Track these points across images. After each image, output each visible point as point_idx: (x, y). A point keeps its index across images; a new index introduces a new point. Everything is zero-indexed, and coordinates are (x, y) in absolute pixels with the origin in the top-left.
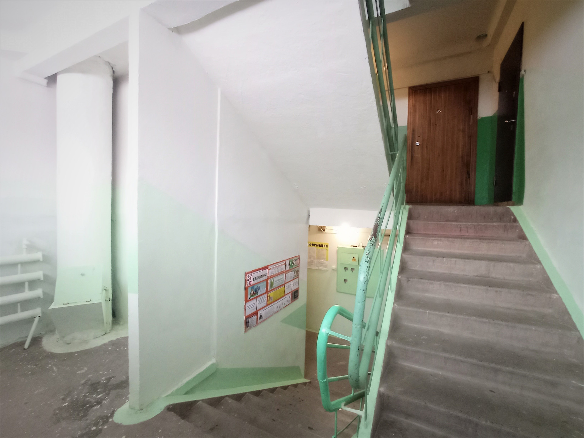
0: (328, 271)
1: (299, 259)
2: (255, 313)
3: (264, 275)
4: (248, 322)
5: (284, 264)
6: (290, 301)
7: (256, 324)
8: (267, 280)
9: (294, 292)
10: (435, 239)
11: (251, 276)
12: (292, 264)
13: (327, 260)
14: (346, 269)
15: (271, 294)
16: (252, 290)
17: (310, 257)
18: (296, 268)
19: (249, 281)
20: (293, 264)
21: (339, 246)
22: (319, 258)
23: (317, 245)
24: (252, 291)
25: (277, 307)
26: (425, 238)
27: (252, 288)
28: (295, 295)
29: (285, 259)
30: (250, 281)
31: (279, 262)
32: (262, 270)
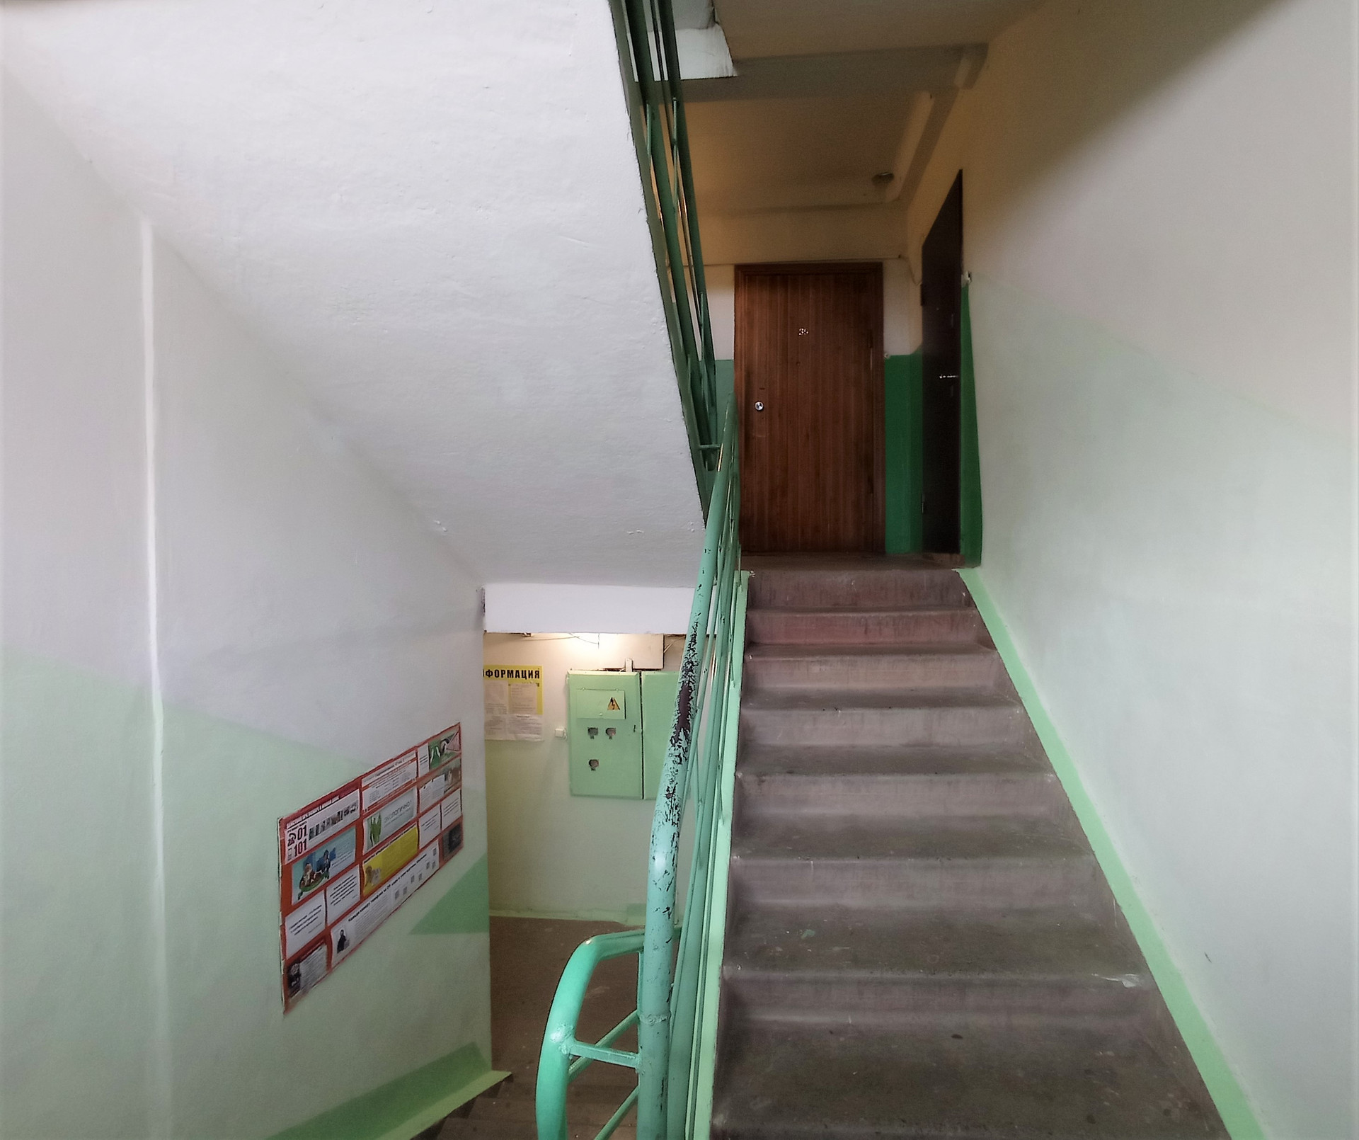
0: (544, 741)
1: (459, 732)
2: (324, 938)
3: (347, 812)
4: (298, 975)
5: (412, 760)
6: (437, 863)
7: (326, 973)
8: (358, 824)
9: (447, 832)
10: (814, 659)
11: (303, 826)
12: (439, 754)
13: (539, 712)
14: (592, 731)
15: (375, 862)
16: (306, 870)
17: (489, 709)
18: (450, 763)
19: (293, 846)
20: (442, 752)
21: (571, 672)
22: (515, 708)
23: (510, 673)
24: (308, 873)
25: (397, 895)
26: (791, 659)
27: (306, 864)
28: (451, 840)
29: (416, 744)
30: (297, 842)
31: (395, 759)
32: (340, 799)
